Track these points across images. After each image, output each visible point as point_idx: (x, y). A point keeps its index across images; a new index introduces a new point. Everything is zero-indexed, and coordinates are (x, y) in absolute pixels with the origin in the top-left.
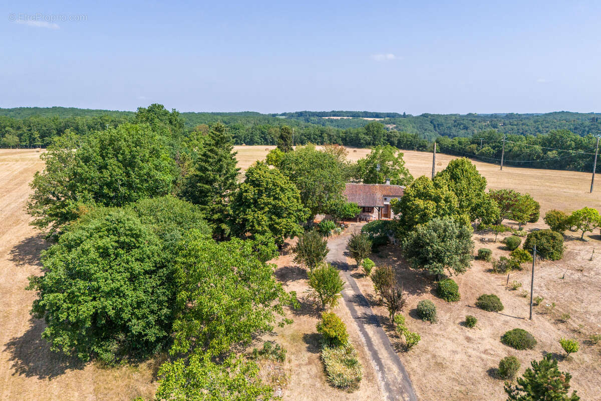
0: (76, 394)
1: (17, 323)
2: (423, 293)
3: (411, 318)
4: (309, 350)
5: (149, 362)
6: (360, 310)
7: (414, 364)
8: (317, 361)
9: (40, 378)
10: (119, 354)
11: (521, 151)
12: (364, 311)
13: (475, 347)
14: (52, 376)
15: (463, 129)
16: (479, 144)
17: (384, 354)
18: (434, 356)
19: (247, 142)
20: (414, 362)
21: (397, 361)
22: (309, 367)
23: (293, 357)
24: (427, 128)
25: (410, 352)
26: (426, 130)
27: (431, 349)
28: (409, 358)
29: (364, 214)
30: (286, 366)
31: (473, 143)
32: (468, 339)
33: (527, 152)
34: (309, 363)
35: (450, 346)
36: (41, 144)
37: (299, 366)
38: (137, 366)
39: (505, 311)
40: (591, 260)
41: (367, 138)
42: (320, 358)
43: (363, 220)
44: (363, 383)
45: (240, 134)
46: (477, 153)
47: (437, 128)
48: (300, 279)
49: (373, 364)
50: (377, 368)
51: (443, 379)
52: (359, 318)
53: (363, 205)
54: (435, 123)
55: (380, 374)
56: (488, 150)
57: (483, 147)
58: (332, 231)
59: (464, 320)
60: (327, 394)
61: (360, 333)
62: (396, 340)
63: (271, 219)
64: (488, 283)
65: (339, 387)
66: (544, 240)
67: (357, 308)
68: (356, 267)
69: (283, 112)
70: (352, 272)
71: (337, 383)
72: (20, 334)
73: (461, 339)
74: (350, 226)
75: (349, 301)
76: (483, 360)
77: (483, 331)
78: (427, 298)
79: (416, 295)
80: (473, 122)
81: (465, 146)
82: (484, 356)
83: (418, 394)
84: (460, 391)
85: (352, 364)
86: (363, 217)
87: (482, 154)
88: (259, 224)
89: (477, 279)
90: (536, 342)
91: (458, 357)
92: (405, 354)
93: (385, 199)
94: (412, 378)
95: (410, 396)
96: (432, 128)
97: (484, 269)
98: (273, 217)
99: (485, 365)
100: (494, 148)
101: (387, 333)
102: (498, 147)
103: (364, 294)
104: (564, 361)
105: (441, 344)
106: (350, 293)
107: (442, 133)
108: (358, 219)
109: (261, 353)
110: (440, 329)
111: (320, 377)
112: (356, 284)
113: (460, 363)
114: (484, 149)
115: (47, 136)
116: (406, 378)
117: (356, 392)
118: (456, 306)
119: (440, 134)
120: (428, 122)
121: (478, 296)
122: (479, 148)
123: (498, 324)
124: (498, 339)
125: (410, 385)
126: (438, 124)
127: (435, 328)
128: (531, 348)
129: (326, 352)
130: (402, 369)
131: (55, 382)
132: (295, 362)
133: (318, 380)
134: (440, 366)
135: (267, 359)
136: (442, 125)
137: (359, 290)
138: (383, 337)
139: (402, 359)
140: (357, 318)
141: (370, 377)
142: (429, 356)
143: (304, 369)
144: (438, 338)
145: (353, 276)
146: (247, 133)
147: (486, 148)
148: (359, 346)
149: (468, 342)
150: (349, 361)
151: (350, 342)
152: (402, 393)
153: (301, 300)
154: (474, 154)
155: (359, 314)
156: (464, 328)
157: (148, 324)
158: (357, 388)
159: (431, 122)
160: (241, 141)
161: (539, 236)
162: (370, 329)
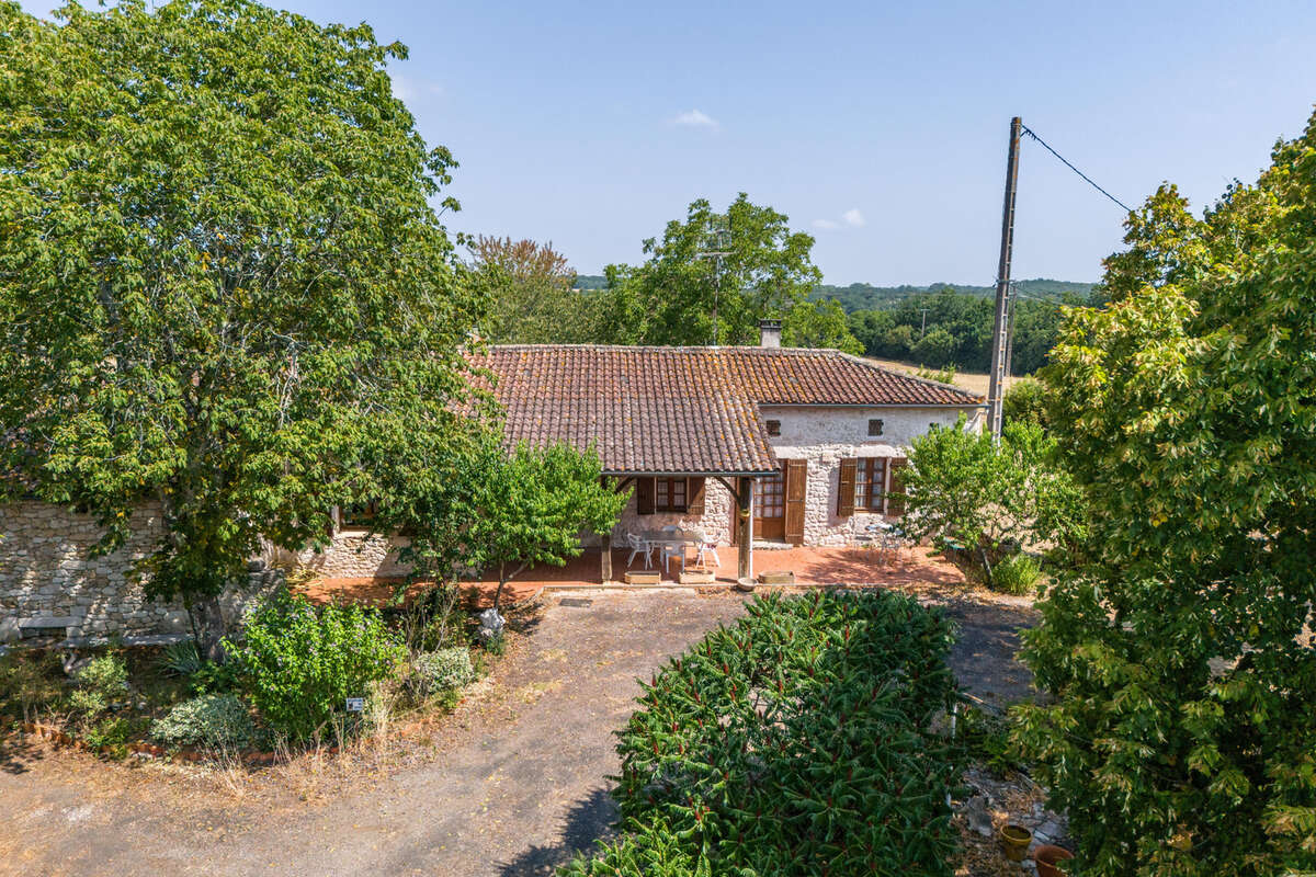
11: (1026, 336)
16: (917, 326)
29: (644, 523)
31: (901, 321)
33: (1041, 340)
43: (639, 564)
46: (913, 347)
53: (635, 463)
56: (942, 337)
57: (927, 332)
74: (551, 614)
80: (867, 298)
81: (882, 331)
86: (637, 542)
87: (927, 348)
93: (773, 428)
100: (955, 332)
102: (965, 329)
108: (606, 557)
114: (931, 335)
122: (917, 334)
147: (936, 334)
154: (908, 349)
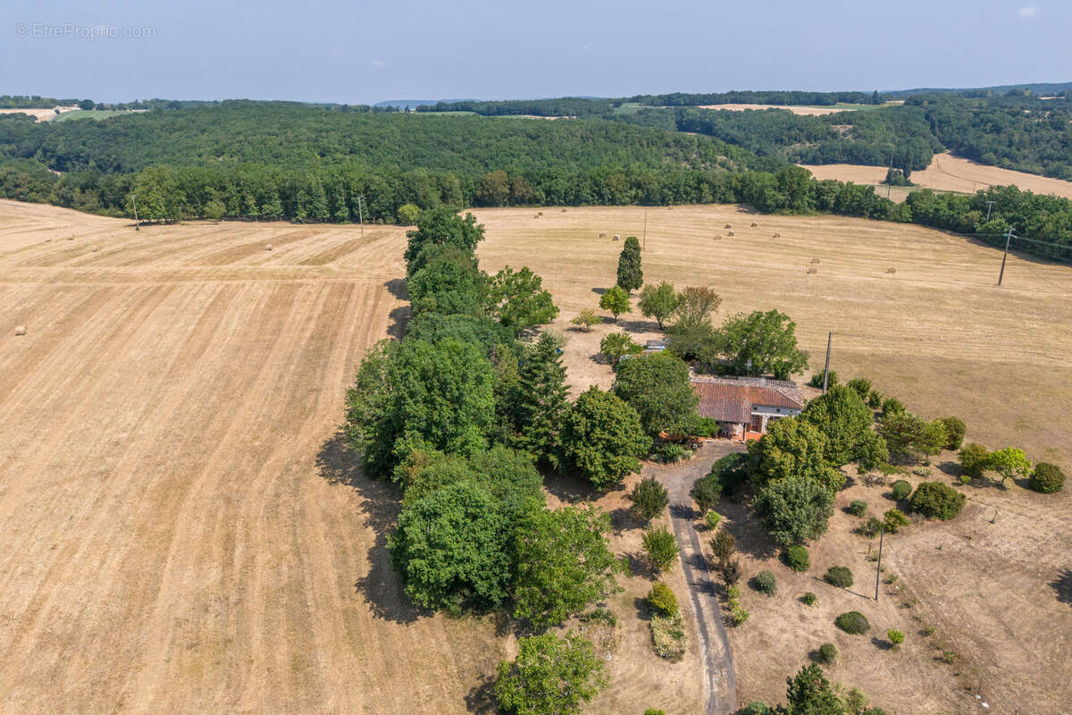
0: (433, 641)
1: (356, 561)
2: (769, 557)
3: (748, 588)
4: (640, 616)
5: (490, 615)
6: (697, 575)
7: (740, 641)
8: (646, 629)
9: (398, 623)
10: (465, 606)
11: (1057, 232)
12: (700, 576)
13: (806, 626)
14: (409, 622)
15: (991, 131)
16: (985, 210)
17: (712, 627)
18: (761, 634)
19: (570, 201)
20: (740, 639)
21: (723, 636)
22: (638, 634)
23: (623, 623)
24: (917, 129)
25: (739, 627)
26: (913, 134)
27: (760, 626)
28: (736, 633)
30: (617, 632)
31: (974, 207)
32: (802, 618)
34: (639, 630)
35: (781, 623)
36: (257, 214)
37: (629, 632)
38: (480, 619)
39: (854, 588)
40: (992, 522)
41: (780, 197)
42: (649, 626)
43: (724, 435)
44: (687, 654)
45: (559, 188)
46: (979, 229)
47: (937, 129)
48: (636, 527)
49: (700, 636)
50: (703, 641)
51: (764, 657)
52: (694, 584)
54: (934, 119)
55: (704, 648)
56: (1000, 224)
57: (991, 218)
58: (680, 458)
59: (803, 595)
60: (652, 663)
61: (692, 602)
62: (727, 613)
63: (605, 457)
64: (849, 549)
65: (664, 657)
66: (932, 498)
67: (694, 572)
68: (700, 515)
69: (636, 95)
70: (696, 523)
71: (662, 653)
72: (365, 575)
73: (795, 617)
75: (687, 562)
76: (808, 641)
77: (821, 610)
78: (773, 565)
79: (760, 560)
81: (958, 214)
82: (811, 637)
83: (736, 670)
84: (776, 671)
85: (678, 636)
87: (988, 231)
88: (592, 464)
89: (838, 542)
90: (869, 628)
91: (785, 636)
92: (733, 628)
93: (756, 409)
94: (734, 654)
95: (727, 671)
96: (926, 129)
97: (852, 528)
98: (608, 454)
99: (809, 647)
100: (1010, 221)
101: (720, 604)
102: (1019, 219)
103: (704, 554)
104: (890, 650)
105: (772, 621)
106: (689, 551)
107: (947, 139)
109: (593, 617)
110: (777, 604)
111: (648, 646)
112: (697, 539)
113: (785, 643)
114: (992, 221)
115: (266, 203)
116: (729, 654)
117: (680, 663)
118: (802, 577)
119: (942, 142)
120: (919, 117)
121: (831, 566)
122: (984, 218)
123: (839, 602)
124: (833, 620)
125: (731, 661)
126: (940, 121)
127: (772, 603)
128: (862, 633)
129: (656, 621)
130: (726, 644)
131: (412, 626)
132: (625, 629)
133: (646, 648)
134: (764, 644)
135: (598, 623)
136: (948, 122)
137: (699, 548)
138: (715, 607)
139: (729, 635)
140: (691, 584)
141: (694, 650)
142: (756, 633)
143: (633, 636)
144: (771, 614)
145: (696, 527)
146: (569, 184)
147: (997, 221)
148: (688, 616)
149: (801, 621)
150: (676, 633)
151: (680, 613)
152: (722, 667)
153: (635, 557)
154: (974, 229)
155: (695, 579)
156: (801, 604)
157: (492, 586)
158: (680, 659)
159: (927, 117)
160: (559, 198)
161: (928, 490)
162: (703, 598)
